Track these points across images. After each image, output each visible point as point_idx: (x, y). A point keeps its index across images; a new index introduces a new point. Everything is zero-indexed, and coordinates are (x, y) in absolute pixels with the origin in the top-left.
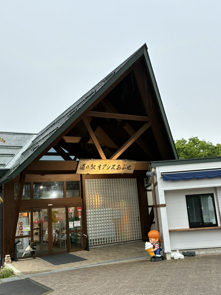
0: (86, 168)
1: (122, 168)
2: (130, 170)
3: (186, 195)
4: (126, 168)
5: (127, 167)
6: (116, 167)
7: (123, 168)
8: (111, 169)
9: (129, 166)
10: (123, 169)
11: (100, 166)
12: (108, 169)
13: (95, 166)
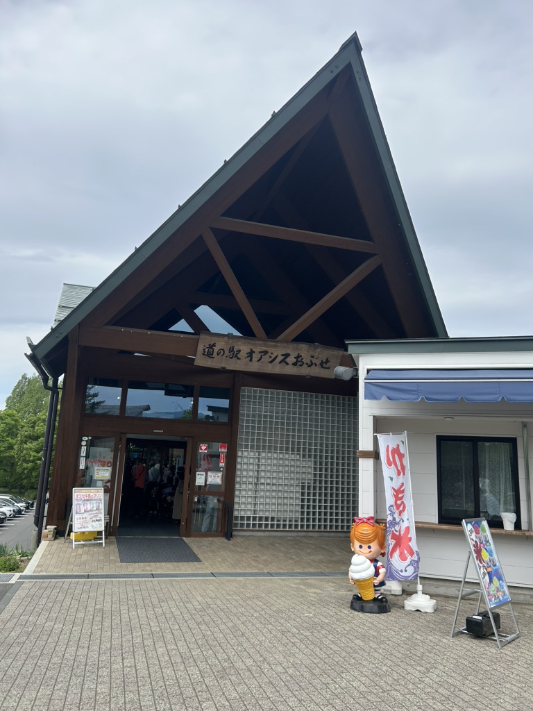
0: (218, 354)
1: (307, 364)
2: (327, 370)
3: (437, 436)
4: (318, 363)
5: (320, 362)
6: (291, 360)
7: (309, 364)
8: (280, 363)
9: (324, 361)
10: (309, 366)
11: (250, 354)
12: (271, 362)
13: (239, 351)
